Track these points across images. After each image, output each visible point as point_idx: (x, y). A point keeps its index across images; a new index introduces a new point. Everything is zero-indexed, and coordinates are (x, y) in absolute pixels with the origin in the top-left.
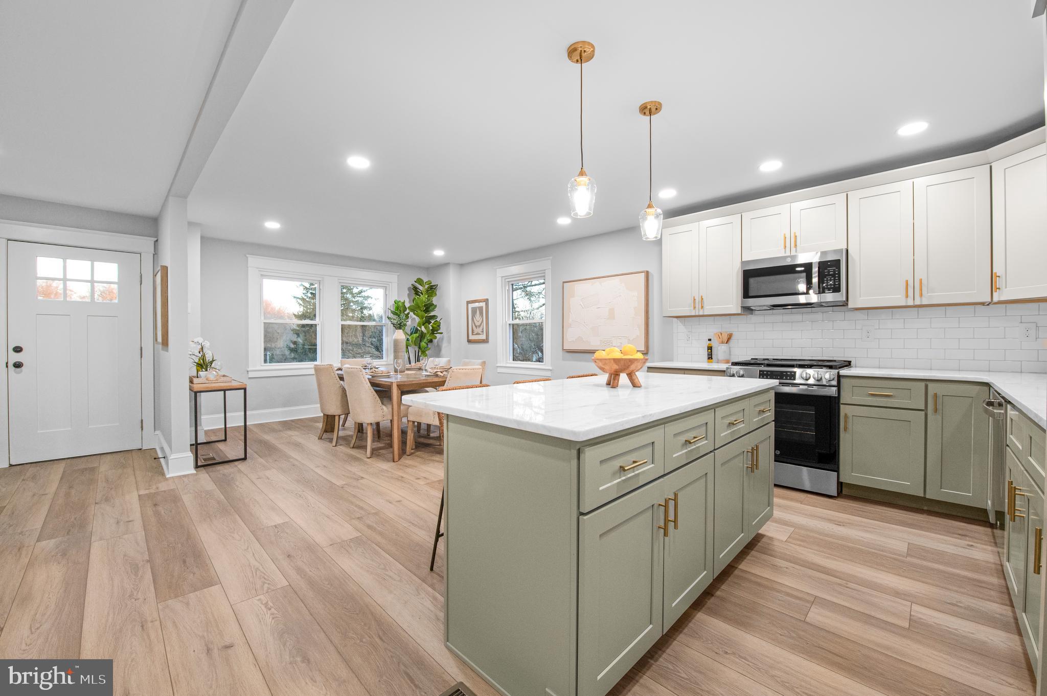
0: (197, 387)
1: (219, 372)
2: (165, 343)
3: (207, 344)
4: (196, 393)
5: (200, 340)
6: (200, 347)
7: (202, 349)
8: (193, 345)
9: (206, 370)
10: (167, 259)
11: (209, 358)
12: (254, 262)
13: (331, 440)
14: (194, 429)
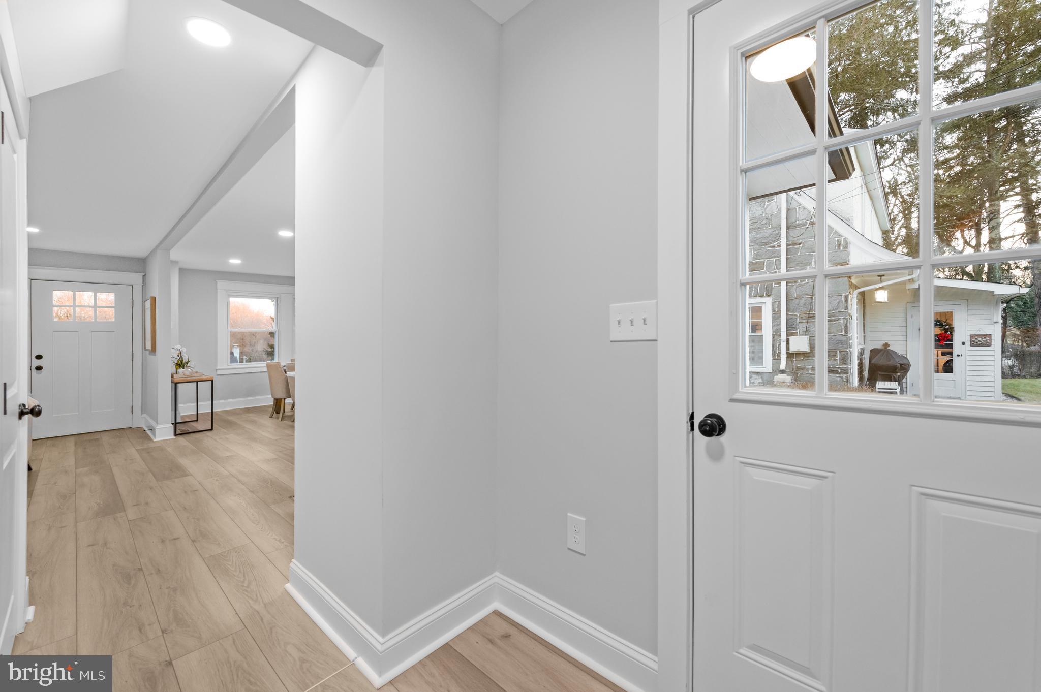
0: (176, 380)
1: (193, 369)
2: (154, 350)
3: (184, 350)
4: (176, 384)
5: (179, 347)
6: (178, 352)
7: (180, 353)
8: (173, 350)
9: (183, 368)
10: (155, 290)
11: (185, 359)
12: (221, 285)
13: (278, 418)
14: (174, 412)
